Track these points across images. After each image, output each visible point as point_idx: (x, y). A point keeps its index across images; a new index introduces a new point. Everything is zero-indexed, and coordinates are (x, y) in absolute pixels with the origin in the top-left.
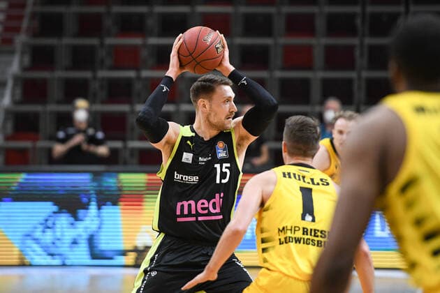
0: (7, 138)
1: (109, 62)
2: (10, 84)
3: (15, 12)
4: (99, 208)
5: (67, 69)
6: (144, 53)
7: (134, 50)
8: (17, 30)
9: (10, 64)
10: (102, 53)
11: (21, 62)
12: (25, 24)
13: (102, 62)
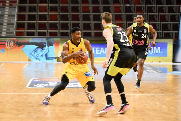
2: (16, 16)
4: (48, 47)
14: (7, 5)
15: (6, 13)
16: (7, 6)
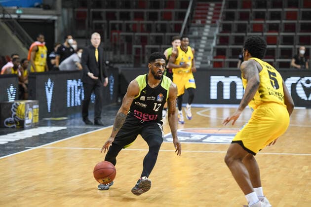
0: (214, 58)
1: (251, 30)
2: (215, 38)
3: (217, 11)
5: (236, 32)
6: (265, 26)
7: (261, 25)
8: (218, 18)
9: (215, 30)
10: (249, 26)
11: (219, 30)
12: (221, 16)
13: (249, 30)
14: (208, 22)
15: (205, 34)
16: (208, 24)
